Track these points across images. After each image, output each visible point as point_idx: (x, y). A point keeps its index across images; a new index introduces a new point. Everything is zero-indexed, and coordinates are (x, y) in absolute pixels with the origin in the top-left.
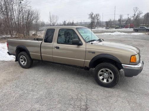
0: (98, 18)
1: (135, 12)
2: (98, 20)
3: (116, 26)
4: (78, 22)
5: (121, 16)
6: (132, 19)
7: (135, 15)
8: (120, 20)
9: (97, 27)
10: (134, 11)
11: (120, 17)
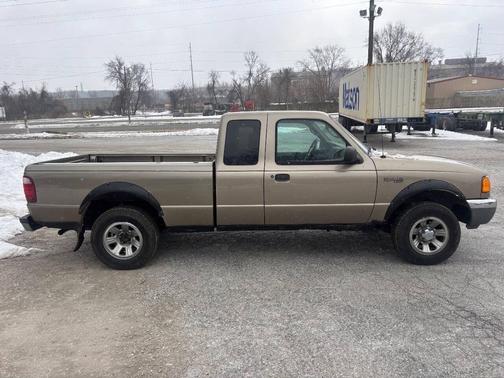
0: (142, 78)
1: (251, 67)
2: (141, 85)
3: (206, 107)
4: (63, 90)
5: (213, 76)
6: (245, 85)
7: (251, 74)
8: (213, 87)
9: (143, 111)
10: (246, 63)
11: (210, 79)
